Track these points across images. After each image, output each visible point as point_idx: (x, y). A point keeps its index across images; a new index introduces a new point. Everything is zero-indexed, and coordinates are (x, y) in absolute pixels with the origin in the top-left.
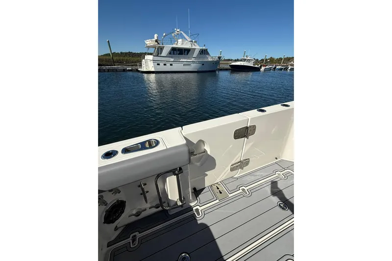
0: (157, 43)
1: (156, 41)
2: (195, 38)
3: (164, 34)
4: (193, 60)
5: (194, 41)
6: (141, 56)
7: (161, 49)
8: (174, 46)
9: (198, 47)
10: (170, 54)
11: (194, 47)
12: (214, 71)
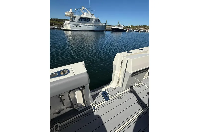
0: (72, 14)
1: (71, 13)
2: (93, 12)
3: (76, 9)
4: (92, 24)
5: (92, 14)
6: (63, 21)
7: (74, 18)
8: (81, 16)
9: (94, 18)
10: (79, 20)
11: (92, 17)
12: (103, 31)
